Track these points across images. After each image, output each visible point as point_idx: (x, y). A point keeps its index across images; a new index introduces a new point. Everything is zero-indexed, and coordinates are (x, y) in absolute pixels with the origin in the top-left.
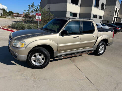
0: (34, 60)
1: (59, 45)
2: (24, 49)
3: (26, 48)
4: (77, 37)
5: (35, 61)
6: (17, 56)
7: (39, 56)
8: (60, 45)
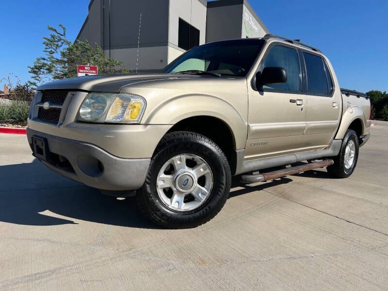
0: (168, 186)
1: (250, 125)
2: (140, 129)
3: (146, 124)
4: (299, 102)
5: (169, 193)
6: (105, 166)
7: (186, 167)
8: (255, 127)
